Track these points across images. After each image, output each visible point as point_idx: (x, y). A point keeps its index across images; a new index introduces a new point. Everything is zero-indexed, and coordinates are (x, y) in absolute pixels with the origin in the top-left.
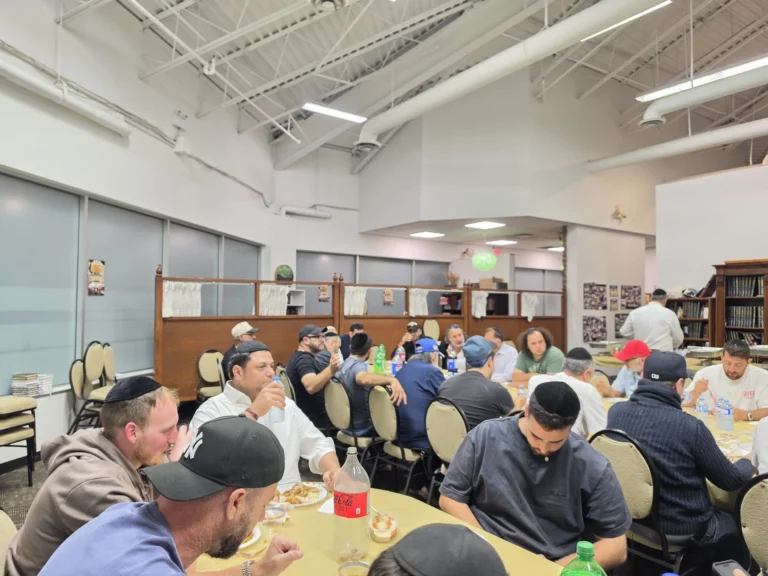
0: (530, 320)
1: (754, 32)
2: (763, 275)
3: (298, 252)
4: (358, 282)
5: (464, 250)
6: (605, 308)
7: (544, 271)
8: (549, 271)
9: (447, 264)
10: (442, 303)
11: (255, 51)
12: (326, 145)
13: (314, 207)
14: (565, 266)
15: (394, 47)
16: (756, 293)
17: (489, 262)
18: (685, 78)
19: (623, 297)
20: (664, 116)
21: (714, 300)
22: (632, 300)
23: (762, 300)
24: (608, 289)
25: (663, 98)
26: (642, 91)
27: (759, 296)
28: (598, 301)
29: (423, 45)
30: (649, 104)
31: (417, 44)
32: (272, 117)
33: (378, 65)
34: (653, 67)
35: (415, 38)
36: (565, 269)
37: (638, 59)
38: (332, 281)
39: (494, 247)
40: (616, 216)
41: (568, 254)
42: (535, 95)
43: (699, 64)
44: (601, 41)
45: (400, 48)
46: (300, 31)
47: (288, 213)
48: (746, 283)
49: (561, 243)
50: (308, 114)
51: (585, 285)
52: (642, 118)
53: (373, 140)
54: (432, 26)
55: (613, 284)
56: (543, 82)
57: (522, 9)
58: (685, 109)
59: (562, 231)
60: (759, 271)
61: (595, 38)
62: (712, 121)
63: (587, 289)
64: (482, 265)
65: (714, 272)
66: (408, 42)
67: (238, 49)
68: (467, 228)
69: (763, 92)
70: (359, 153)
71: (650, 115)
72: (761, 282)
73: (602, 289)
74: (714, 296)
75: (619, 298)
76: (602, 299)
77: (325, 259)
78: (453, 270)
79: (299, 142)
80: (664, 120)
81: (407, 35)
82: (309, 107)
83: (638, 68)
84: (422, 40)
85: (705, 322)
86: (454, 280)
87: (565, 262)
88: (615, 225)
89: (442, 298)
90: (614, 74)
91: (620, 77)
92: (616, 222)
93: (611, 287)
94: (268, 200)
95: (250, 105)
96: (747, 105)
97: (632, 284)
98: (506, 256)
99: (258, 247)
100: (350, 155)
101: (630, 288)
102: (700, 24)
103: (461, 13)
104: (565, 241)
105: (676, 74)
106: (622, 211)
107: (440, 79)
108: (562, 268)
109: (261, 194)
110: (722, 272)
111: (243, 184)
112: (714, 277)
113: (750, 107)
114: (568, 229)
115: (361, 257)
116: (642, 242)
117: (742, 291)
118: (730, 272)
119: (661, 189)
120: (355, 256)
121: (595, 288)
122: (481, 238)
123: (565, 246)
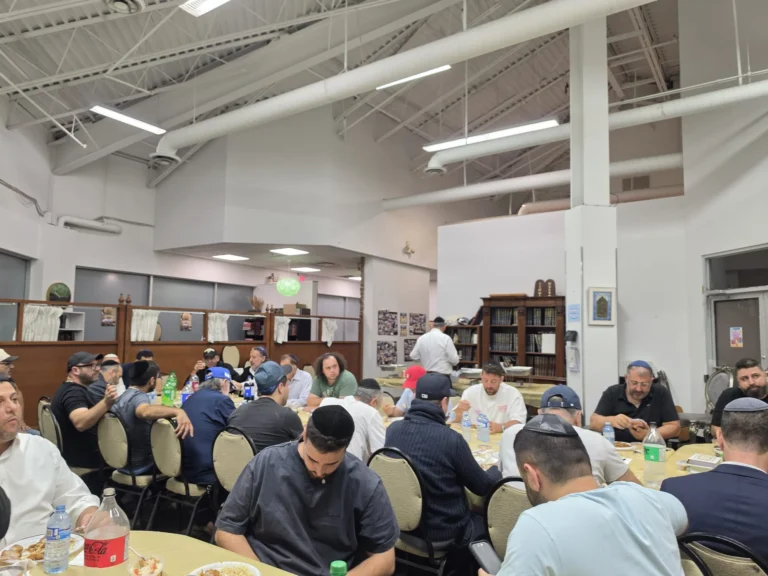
0: (329, 345)
1: (514, 104)
2: (516, 307)
3: (79, 269)
4: (150, 305)
5: (270, 275)
6: (396, 333)
7: (345, 298)
8: (350, 298)
9: (252, 289)
10: (244, 329)
11: (34, 40)
12: (118, 153)
13: (100, 219)
14: (362, 294)
15: (198, 62)
16: (512, 322)
17: (293, 288)
18: (461, 136)
19: (411, 324)
20: (444, 166)
21: (481, 327)
22: (419, 327)
23: (516, 328)
24: (399, 316)
25: (444, 151)
26: (429, 142)
27: (514, 325)
28: (390, 327)
29: (229, 66)
30: (433, 154)
31: (222, 63)
32: (52, 115)
33: (180, 78)
34: (437, 121)
35: (221, 57)
36: (362, 297)
37: (427, 113)
38: (117, 303)
39: (298, 274)
40: (407, 251)
41: (366, 284)
42: (338, 132)
43: (473, 125)
44: (395, 92)
45: (204, 64)
46: (91, 27)
47: (67, 224)
48: (506, 314)
49: (360, 272)
50: (98, 118)
51: (379, 313)
52: (427, 166)
53: (172, 154)
54: (238, 49)
55: (404, 312)
56: (345, 122)
57: (326, 50)
58: (462, 162)
59: (360, 262)
60: (514, 304)
61: (390, 88)
62: (483, 175)
63: (381, 316)
64: (287, 290)
65: (481, 303)
66: (213, 60)
67: (11, 34)
68: (273, 254)
69: (520, 155)
70: (156, 168)
71: (433, 164)
72: (516, 313)
73: (393, 316)
74: (482, 324)
75: (408, 326)
76: (394, 326)
77: (111, 278)
78: (258, 295)
79: (85, 146)
80: (445, 170)
81: (213, 53)
82: (98, 110)
83: (426, 121)
84: (228, 60)
85: (475, 347)
86: (259, 304)
87: (362, 290)
88: (405, 259)
89: (246, 323)
90: (406, 123)
91: (412, 128)
92: (406, 256)
93: (401, 315)
94: (43, 208)
95: (24, 98)
96: (508, 165)
97: (417, 312)
98: (309, 283)
99: (26, 261)
100: (146, 167)
101: (417, 316)
102: (473, 91)
103: (268, 42)
104: (363, 272)
105: (455, 132)
106: (411, 247)
107: (246, 102)
108: (359, 296)
109: (34, 201)
110: (487, 304)
111: (10, 187)
112: (482, 308)
113: (511, 166)
114: (366, 261)
115: (155, 277)
116: (427, 276)
117: (502, 320)
118: (494, 304)
119: (442, 230)
120: (149, 276)
121: (387, 315)
122: (286, 264)
123: (362, 276)
